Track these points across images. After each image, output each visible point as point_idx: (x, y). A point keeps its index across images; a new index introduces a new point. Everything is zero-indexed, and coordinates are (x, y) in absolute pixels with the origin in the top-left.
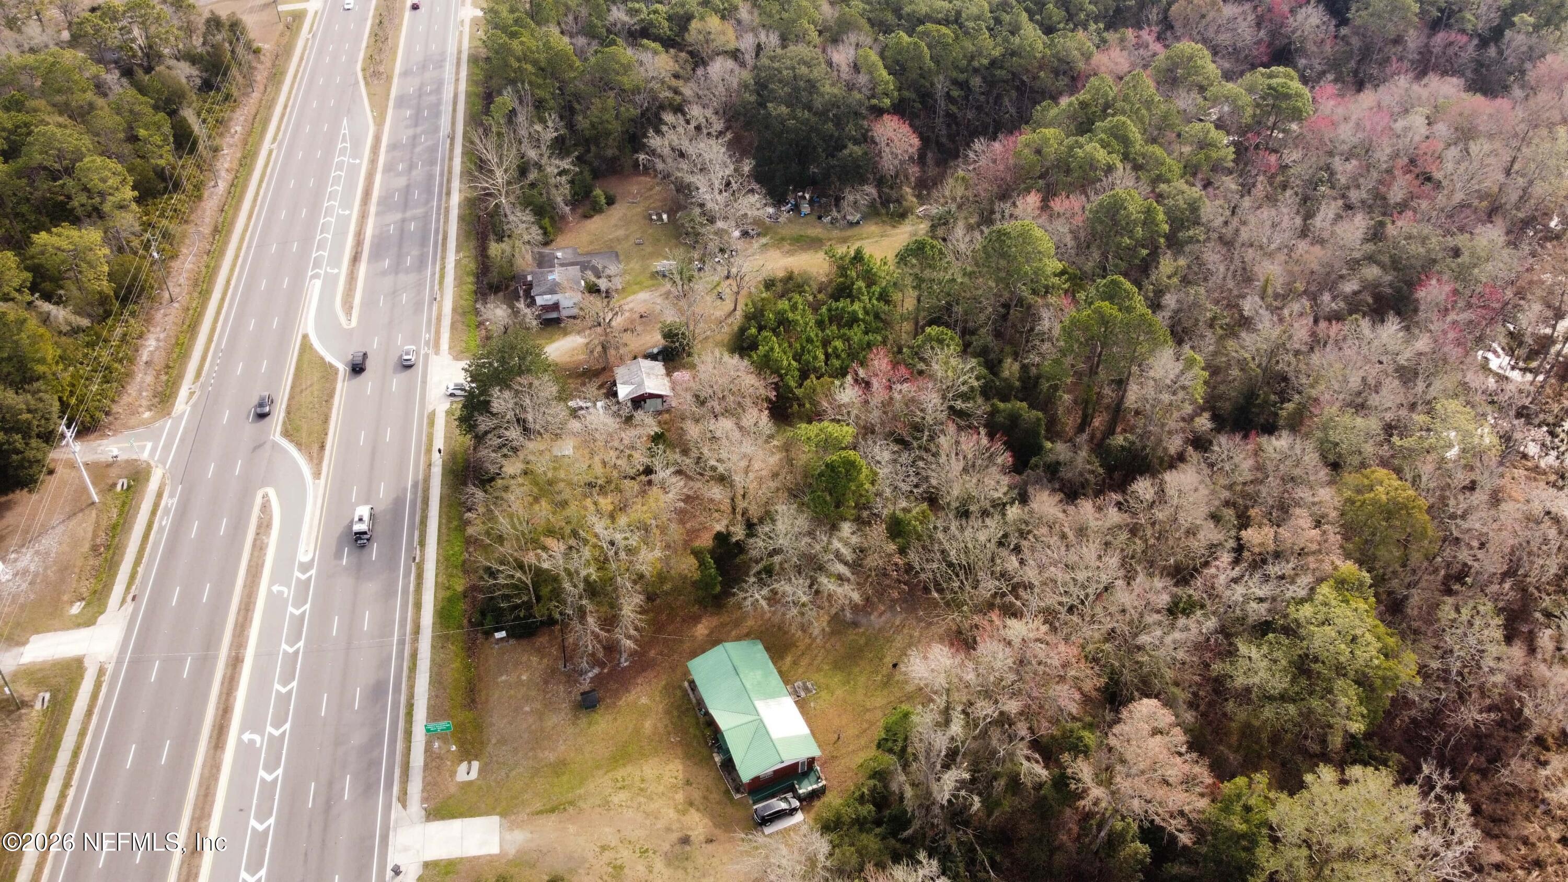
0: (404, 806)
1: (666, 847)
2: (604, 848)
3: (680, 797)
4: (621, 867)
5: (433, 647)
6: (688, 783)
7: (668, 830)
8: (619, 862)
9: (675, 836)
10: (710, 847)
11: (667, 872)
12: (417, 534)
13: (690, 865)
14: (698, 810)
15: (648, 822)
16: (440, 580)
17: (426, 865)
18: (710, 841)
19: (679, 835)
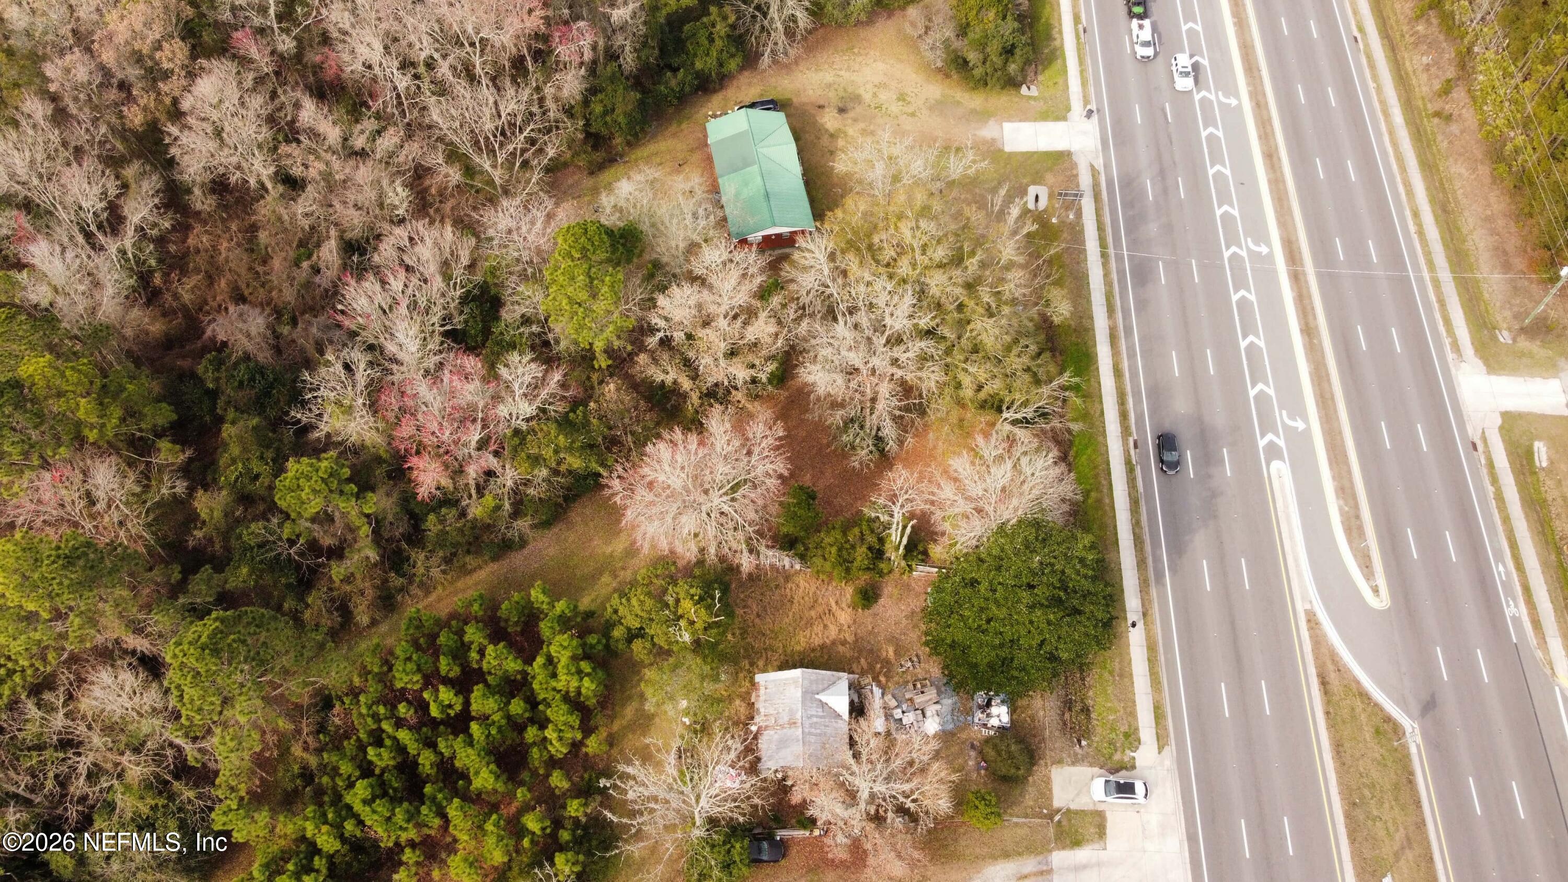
0: (1092, 167)
1: (859, 109)
2: (913, 115)
3: (841, 143)
4: (899, 99)
5: (1091, 318)
6: (832, 153)
7: (855, 120)
8: (900, 103)
9: (851, 114)
10: (822, 103)
11: (861, 91)
12: (1141, 488)
13: (842, 94)
14: (827, 130)
15: (872, 127)
16: (1097, 405)
17: (1064, 118)
18: (821, 107)
19: (846, 116)
